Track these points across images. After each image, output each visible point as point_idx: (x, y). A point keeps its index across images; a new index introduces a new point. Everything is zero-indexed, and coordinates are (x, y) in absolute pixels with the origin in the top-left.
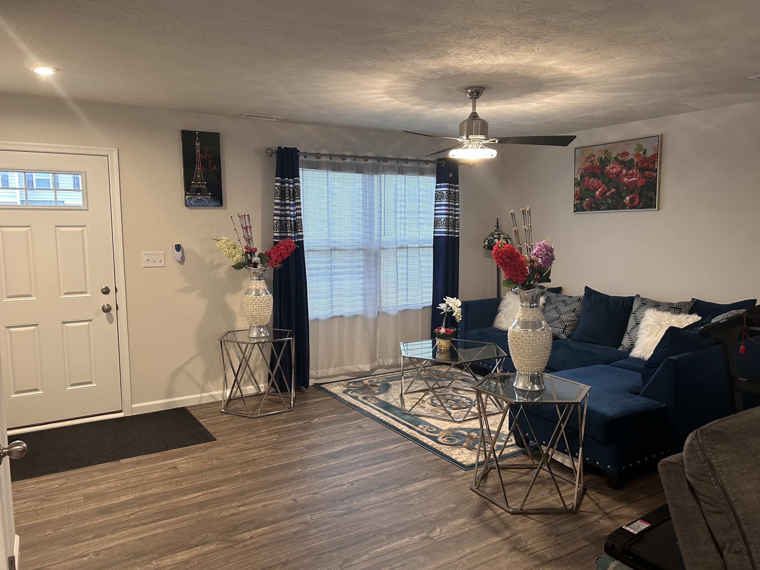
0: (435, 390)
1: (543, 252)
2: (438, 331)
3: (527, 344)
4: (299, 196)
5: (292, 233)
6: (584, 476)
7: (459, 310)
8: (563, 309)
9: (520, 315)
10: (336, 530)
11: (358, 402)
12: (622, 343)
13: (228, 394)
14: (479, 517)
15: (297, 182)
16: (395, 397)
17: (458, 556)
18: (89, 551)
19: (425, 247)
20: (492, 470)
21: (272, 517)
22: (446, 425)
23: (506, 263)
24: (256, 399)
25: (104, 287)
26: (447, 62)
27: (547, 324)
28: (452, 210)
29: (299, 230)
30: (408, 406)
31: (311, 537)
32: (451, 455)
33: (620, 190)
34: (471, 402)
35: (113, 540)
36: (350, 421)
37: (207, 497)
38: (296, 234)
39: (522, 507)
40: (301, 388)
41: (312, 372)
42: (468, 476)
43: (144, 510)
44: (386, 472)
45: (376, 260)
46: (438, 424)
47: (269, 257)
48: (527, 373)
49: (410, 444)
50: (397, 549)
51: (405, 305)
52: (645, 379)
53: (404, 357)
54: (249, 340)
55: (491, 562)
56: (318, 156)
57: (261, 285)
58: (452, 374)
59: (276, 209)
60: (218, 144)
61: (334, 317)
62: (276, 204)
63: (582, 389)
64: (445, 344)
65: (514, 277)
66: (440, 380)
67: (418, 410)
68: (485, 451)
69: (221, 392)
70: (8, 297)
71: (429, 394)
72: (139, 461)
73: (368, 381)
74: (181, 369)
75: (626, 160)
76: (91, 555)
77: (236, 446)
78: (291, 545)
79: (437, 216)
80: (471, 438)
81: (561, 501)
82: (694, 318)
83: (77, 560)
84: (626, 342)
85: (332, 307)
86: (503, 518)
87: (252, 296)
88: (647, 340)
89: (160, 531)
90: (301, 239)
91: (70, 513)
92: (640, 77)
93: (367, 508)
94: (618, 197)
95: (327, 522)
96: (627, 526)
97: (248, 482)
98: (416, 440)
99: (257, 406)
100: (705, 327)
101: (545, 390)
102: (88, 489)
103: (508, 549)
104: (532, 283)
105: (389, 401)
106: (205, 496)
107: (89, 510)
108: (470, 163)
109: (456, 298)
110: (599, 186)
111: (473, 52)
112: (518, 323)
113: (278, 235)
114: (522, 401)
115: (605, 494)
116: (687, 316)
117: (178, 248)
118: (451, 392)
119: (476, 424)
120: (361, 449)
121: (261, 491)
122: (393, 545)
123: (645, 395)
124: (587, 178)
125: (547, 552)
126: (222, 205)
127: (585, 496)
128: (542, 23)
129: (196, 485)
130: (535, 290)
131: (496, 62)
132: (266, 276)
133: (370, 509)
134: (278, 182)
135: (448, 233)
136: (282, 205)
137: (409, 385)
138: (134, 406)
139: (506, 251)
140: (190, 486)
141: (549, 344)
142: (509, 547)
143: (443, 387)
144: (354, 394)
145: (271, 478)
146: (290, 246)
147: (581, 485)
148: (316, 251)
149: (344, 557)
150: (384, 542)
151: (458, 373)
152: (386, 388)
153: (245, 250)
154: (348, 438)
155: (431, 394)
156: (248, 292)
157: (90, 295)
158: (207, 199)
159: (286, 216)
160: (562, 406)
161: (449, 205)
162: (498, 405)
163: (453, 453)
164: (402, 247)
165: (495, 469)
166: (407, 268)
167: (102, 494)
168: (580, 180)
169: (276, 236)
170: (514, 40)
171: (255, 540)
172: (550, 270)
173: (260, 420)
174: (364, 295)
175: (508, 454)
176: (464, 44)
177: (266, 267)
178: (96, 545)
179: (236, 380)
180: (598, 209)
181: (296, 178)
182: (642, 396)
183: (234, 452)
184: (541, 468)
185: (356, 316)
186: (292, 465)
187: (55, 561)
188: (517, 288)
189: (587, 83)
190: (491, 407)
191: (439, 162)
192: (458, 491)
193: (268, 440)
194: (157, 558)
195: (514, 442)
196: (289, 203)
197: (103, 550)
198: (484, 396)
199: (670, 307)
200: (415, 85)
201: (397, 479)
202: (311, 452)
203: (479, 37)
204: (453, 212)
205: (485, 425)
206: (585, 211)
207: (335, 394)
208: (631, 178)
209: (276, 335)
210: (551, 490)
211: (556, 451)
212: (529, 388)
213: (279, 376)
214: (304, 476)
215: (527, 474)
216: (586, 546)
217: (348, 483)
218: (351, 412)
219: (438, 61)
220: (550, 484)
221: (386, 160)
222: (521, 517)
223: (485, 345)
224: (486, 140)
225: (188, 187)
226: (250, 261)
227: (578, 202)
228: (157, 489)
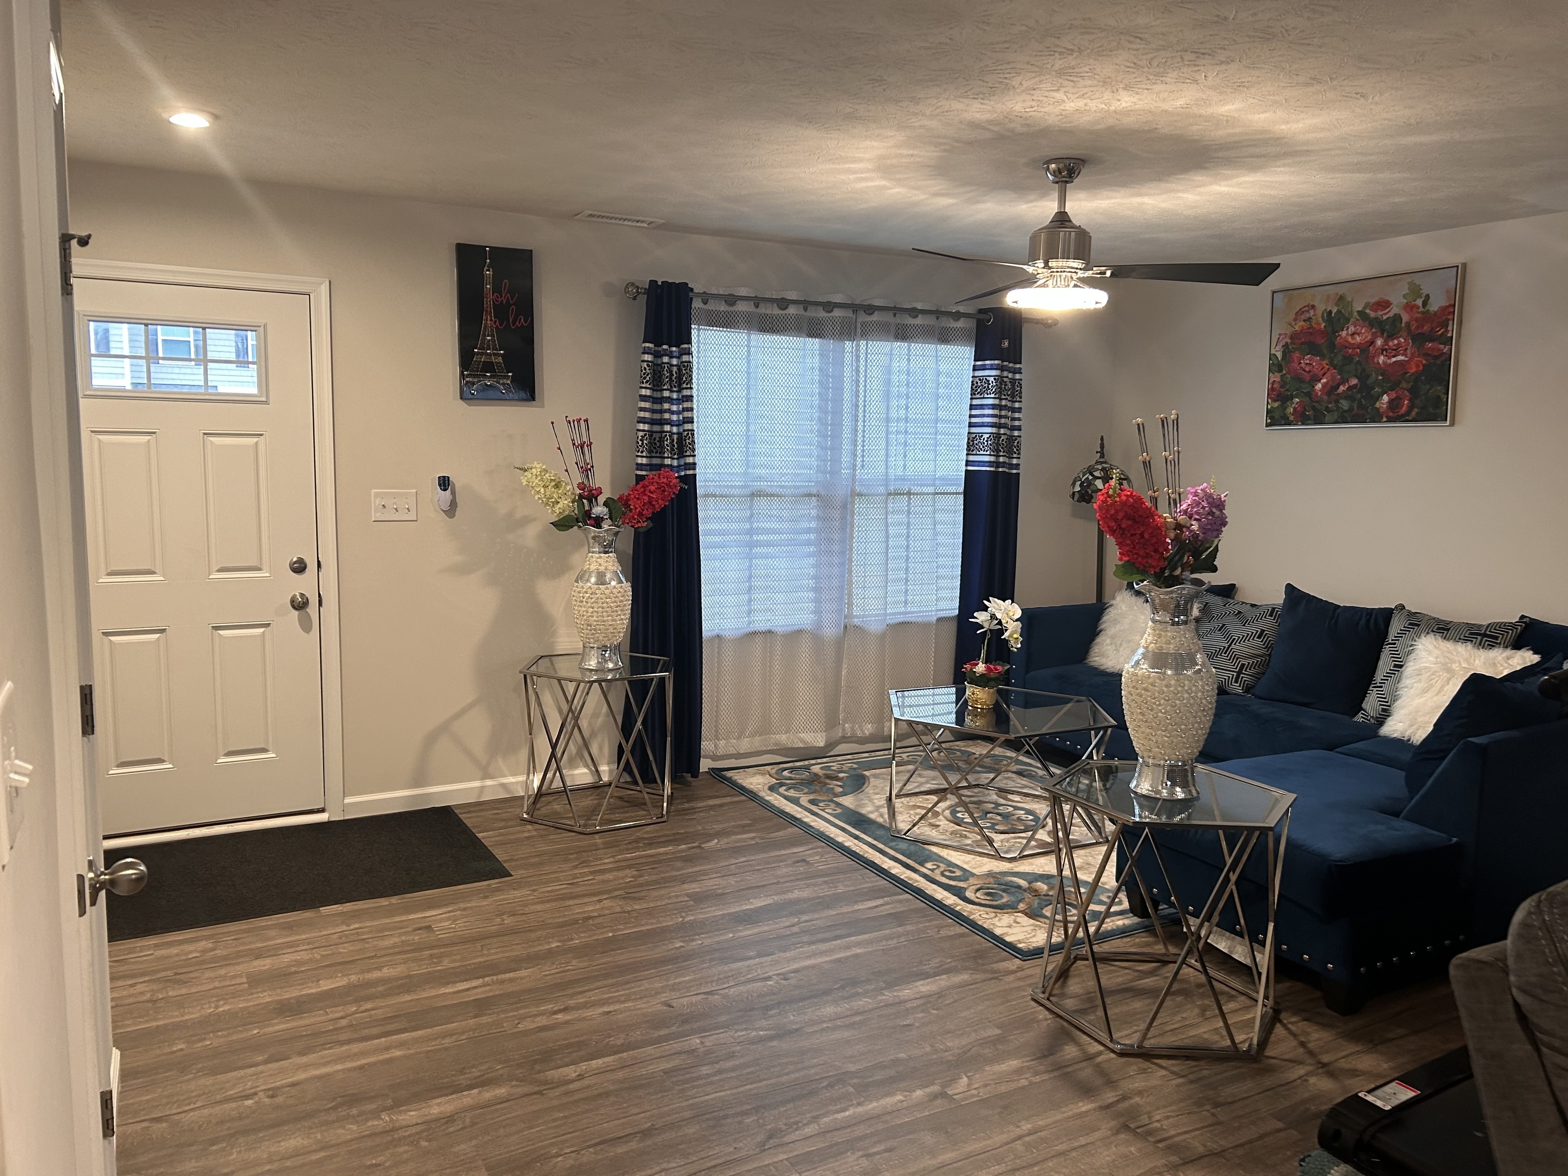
0: (961, 792)
1: (1204, 508)
2: (971, 669)
3: (1162, 701)
4: (690, 382)
5: (673, 459)
6: (1276, 982)
7: (1017, 626)
8: (1237, 630)
9: (1150, 638)
10: (752, 1069)
11: (800, 809)
12: (1364, 705)
13: (536, 784)
14: (1051, 1057)
15: (685, 354)
16: (878, 803)
17: (1005, 1136)
18: (258, 1086)
19: (947, 494)
20: (1079, 963)
21: (622, 1036)
22: (983, 866)
23: (1123, 529)
24: (591, 795)
25: (295, 559)
26: (1009, 105)
27: (1207, 659)
28: (1006, 417)
29: (688, 453)
30: (903, 821)
31: (701, 1082)
32: (992, 927)
33: (1370, 381)
34: (1036, 819)
35: (305, 1067)
36: (784, 849)
37: (491, 990)
38: (682, 462)
39: (1142, 1041)
40: (682, 777)
41: (706, 745)
42: (1028, 972)
43: (366, 1011)
44: (857, 956)
45: (843, 518)
46: (967, 863)
47: (627, 505)
48: (1162, 762)
49: (907, 900)
50: (879, 1116)
51: (900, 613)
52: (1413, 784)
53: (897, 720)
54: (583, 674)
55: (1074, 1154)
56: (731, 300)
57: (608, 563)
58: (997, 759)
59: (642, 409)
60: (529, 275)
61: (755, 633)
62: (643, 398)
63: (1277, 800)
64: (985, 696)
65: (1140, 559)
66: (972, 771)
67: (924, 831)
68: (1066, 923)
69: (522, 778)
70: (110, 574)
71: (946, 799)
72: (358, 910)
73: (821, 768)
74: (444, 728)
75: (1385, 317)
76: (261, 1094)
77: (549, 889)
78: (659, 1096)
79: (974, 430)
80: (1036, 893)
81: (1224, 1033)
82: (1523, 658)
83: (234, 1105)
84: (1371, 704)
85: (749, 612)
86: (1100, 1063)
87: (589, 584)
88: (1418, 701)
89: (398, 1053)
90: (691, 472)
91: (221, 1009)
92: (1424, 139)
93: (816, 1028)
94: (1362, 397)
95: (734, 1052)
96: (1369, 1092)
97: (574, 962)
98: (919, 893)
99: (595, 810)
100: (1552, 677)
101: (1197, 798)
102: (256, 963)
103: (1111, 1129)
104: (1178, 572)
105: (863, 811)
106: (488, 988)
107: (259, 1005)
108: (1047, 319)
109: (1010, 601)
110: (1322, 372)
111: (1066, 83)
112: (1144, 656)
113: (644, 461)
114: (1148, 820)
115: (1318, 1023)
116: (1509, 652)
117: (444, 483)
118: (994, 797)
119: (1046, 865)
120: (805, 906)
121: (600, 983)
122: (870, 1106)
123: (1415, 817)
124: (1297, 355)
125: (1193, 1138)
126: (534, 399)
127: (1278, 1025)
128: (1217, 22)
129: (469, 965)
130: (1184, 589)
131: (1115, 106)
132: (619, 545)
133: (823, 1030)
134: (648, 353)
135: (997, 464)
136: (655, 400)
137: (905, 778)
138: (348, 800)
139: (1124, 504)
140: (459, 967)
141: (1210, 703)
142: (1113, 1123)
143: (977, 786)
144: (792, 793)
145: (622, 957)
146: (668, 485)
147: (1270, 1003)
148: (721, 496)
149: (769, 1127)
150: (852, 1100)
151: (1011, 758)
152: (858, 783)
153: (578, 491)
154: (778, 883)
155: (952, 800)
156: (582, 576)
157: (267, 575)
158: (503, 384)
159: (662, 422)
160: (1232, 834)
161: (1000, 407)
162: (1093, 828)
163: (998, 924)
164: (897, 494)
165: (1087, 959)
166: (908, 537)
167: (285, 975)
168: (1282, 359)
169: (642, 464)
170: (1155, 57)
171: (586, 1082)
172: (1217, 546)
173: (600, 838)
174: (816, 590)
175: (1113, 930)
176: (1049, 66)
177: (618, 527)
178: (271, 1075)
179: (553, 755)
180: (1318, 419)
181: (686, 346)
182: (1406, 818)
183: (548, 901)
184: (1183, 962)
185: (799, 632)
186: (661, 934)
187: (189, 1104)
188: (1145, 583)
189: (1308, 151)
190: (1080, 832)
191: (982, 316)
192: (1008, 1001)
193: (615, 880)
194: (391, 1108)
195: (1126, 905)
196: (669, 397)
197: (283, 1087)
198: (1066, 807)
199: (1471, 634)
200: (939, 154)
201: (879, 971)
202: (702, 909)
203: (1080, 51)
204: (1009, 422)
205: (1067, 866)
206: (1290, 424)
207: (752, 792)
208: (1394, 356)
209: (636, 665)
210: (1204, 1009)
211: (1215, 928)
212: (1165, 793)
213: (639, 750)
214: (688, 956)
215: (1152, 973)
216: (1279, 1131)
217: (778, 975)
218: (786, 829)
219: (992, 103)
220: (1203, 996)
221: (870, 309)
222: (1140, 1063)
223: (1068, 701)
224: (1085, 269)
225: (466, 360)
226: (588, 514)
227: (1276, 405)
228: (391, 970)
